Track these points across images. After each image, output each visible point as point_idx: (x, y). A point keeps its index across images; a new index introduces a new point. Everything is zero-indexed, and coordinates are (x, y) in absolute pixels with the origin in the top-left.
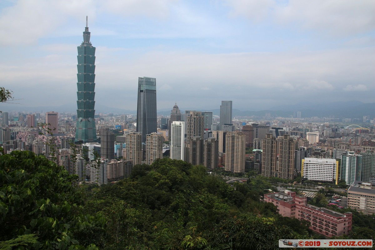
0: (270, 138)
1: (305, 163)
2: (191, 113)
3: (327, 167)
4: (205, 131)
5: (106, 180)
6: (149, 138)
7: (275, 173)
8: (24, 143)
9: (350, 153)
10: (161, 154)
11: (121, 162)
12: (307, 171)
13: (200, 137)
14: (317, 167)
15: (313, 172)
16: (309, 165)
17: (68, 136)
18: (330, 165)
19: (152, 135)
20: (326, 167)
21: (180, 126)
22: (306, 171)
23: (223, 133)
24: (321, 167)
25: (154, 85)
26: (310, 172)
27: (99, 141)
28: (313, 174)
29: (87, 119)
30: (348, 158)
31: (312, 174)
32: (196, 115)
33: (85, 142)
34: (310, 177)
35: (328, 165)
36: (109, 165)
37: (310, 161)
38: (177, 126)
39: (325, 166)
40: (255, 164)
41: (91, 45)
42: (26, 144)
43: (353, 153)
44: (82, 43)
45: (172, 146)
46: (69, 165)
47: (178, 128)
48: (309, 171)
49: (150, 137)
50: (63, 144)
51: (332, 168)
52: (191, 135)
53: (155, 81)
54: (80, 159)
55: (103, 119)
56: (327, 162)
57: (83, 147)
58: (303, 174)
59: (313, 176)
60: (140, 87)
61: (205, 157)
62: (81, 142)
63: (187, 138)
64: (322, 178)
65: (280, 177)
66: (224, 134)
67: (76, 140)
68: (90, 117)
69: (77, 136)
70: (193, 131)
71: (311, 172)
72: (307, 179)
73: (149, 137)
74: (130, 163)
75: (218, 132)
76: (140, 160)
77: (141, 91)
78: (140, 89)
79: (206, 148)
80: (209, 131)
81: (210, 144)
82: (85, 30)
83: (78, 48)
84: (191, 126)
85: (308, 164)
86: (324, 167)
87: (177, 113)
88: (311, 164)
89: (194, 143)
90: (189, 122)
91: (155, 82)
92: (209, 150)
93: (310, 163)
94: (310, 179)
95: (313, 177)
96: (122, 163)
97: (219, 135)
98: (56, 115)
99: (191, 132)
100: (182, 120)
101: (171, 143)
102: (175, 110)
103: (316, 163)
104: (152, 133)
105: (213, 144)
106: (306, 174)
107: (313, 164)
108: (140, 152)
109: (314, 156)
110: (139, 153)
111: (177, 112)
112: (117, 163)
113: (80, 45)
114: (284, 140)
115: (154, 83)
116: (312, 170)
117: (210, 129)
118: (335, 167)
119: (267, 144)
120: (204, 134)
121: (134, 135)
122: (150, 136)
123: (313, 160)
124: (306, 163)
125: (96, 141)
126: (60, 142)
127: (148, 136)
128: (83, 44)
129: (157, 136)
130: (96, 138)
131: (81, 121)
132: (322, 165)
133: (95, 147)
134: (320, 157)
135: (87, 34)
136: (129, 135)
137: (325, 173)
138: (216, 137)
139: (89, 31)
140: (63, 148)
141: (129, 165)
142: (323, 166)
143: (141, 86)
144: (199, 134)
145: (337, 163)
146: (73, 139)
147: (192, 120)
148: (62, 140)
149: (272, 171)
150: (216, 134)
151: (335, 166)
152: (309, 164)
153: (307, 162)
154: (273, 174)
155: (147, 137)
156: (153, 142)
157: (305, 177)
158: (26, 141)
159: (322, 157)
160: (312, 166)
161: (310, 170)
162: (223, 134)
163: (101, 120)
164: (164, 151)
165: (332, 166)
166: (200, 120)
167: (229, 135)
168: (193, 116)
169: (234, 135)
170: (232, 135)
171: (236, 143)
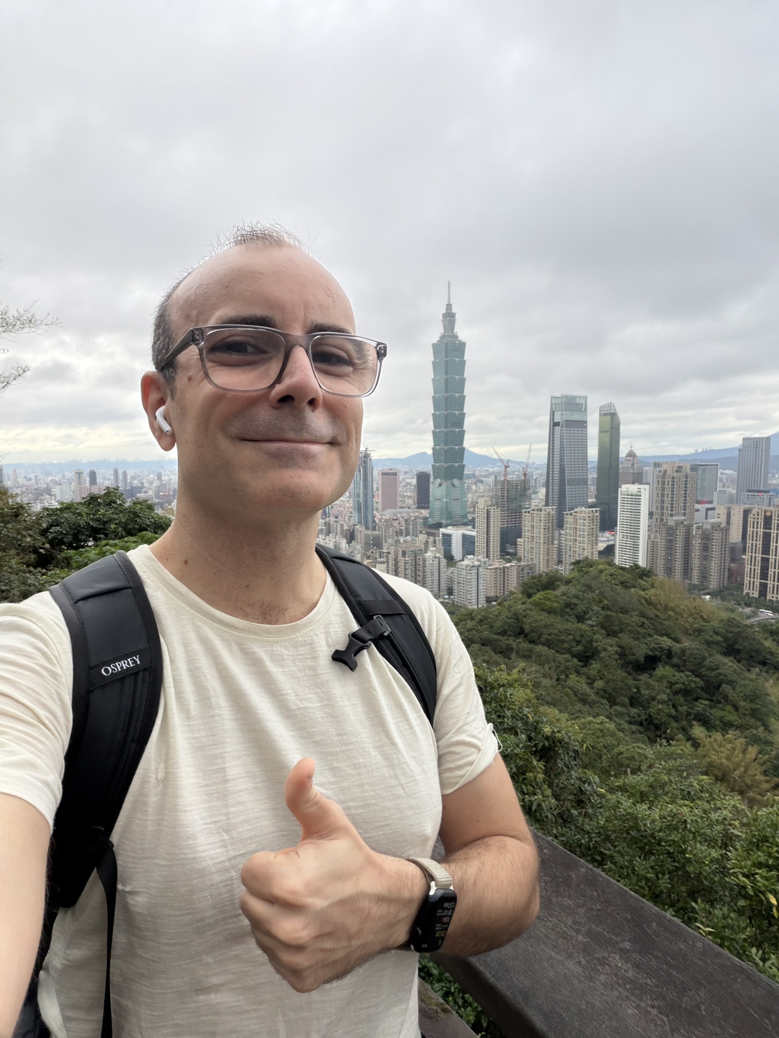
2: (664, 467)
4: (697, 506)
5: (482, 600)
6: (569, 519)
8: (342, 525)
10: (595, 553)
11: (512, 566)
13: (684, 518)
17: (417, 514)
19: (576, 512)
21: (639, 494)
23: (742, 511)
25: (583, 409)
27: (472, 523)
29: (449, 482)
32: (677, 471)
33: (447, 526)
36: (488, 571)
38: (632, 495)
41: (457, 337)
42: (345, 528)
44: (439, 335)
45: (619, 536)
46: (416, 567)
47: (635, 499)
49: (572, 517)
50: (407, 530)
52: (662, 514)
53: (586, 402)
54: (435, 557)
55: (481, 482)
57: (444, 535)
60: (553, 415)
61: (696, 562)
62: (439, 525)
63: (654, 520)
66: (746, 513)
67: (431, 521)
68: (455, 478)
69: (431, 514)
70: (669, 506)
73: (569, 516)
74: (531, 568)
75: (729, 508)
76: (550, 563)
77: (556, 424)
78: (553, 419)
79: (696, 543)
80: (710, 506)
81: (708, 535)
82: (447, 310)
83: (434, 345)
84: (663, 495)
87: (633, 468)
89: (671, 532)
90: (660, 486)
91: (586, 404)
92: (706, 548)
96: (515, 568)
97: (732, 515)
98: (395, 474)
99: (662, 508)
100: (644, 481)
101: (618, 531)
102: (630, 460)
104: (576, 510)
105: (717, 536)
108: (551, 546)
110: (548, 549)
111: (633, 465)
112: (504, 567)
113: (435, 339)
115: (584, 406)
117: (711, 502)
120: (696, 513)
121: (539, 512)
122: (571, 514)
125: (466, 524)
126: (403, 523)
127: (567, 514)
128: (443, 337)
129: (586, 516)
130: (467, 517)
131: (440, 485)
133: (464, 536)
135: (449, 317)
136: (529, 512)
138: (723, 520)
139: (454, 311)
140: (407, 535)
141: (528, 571)
143: (556, 413)
144: (683, 512)
146: (425, 519)
147: (666, 483)
148: (406, 521)
150: (725, 512)
155: (566, 516)
156: (578, 527)
158: (345, 521)
162: (742, 513)
163: (478, 484)
164: (601, 546)
166: (686, 481)
167: (758, 515)
168: (668, 472)
169: (771, 516)
170: (765, 516)
171: (775, 535)
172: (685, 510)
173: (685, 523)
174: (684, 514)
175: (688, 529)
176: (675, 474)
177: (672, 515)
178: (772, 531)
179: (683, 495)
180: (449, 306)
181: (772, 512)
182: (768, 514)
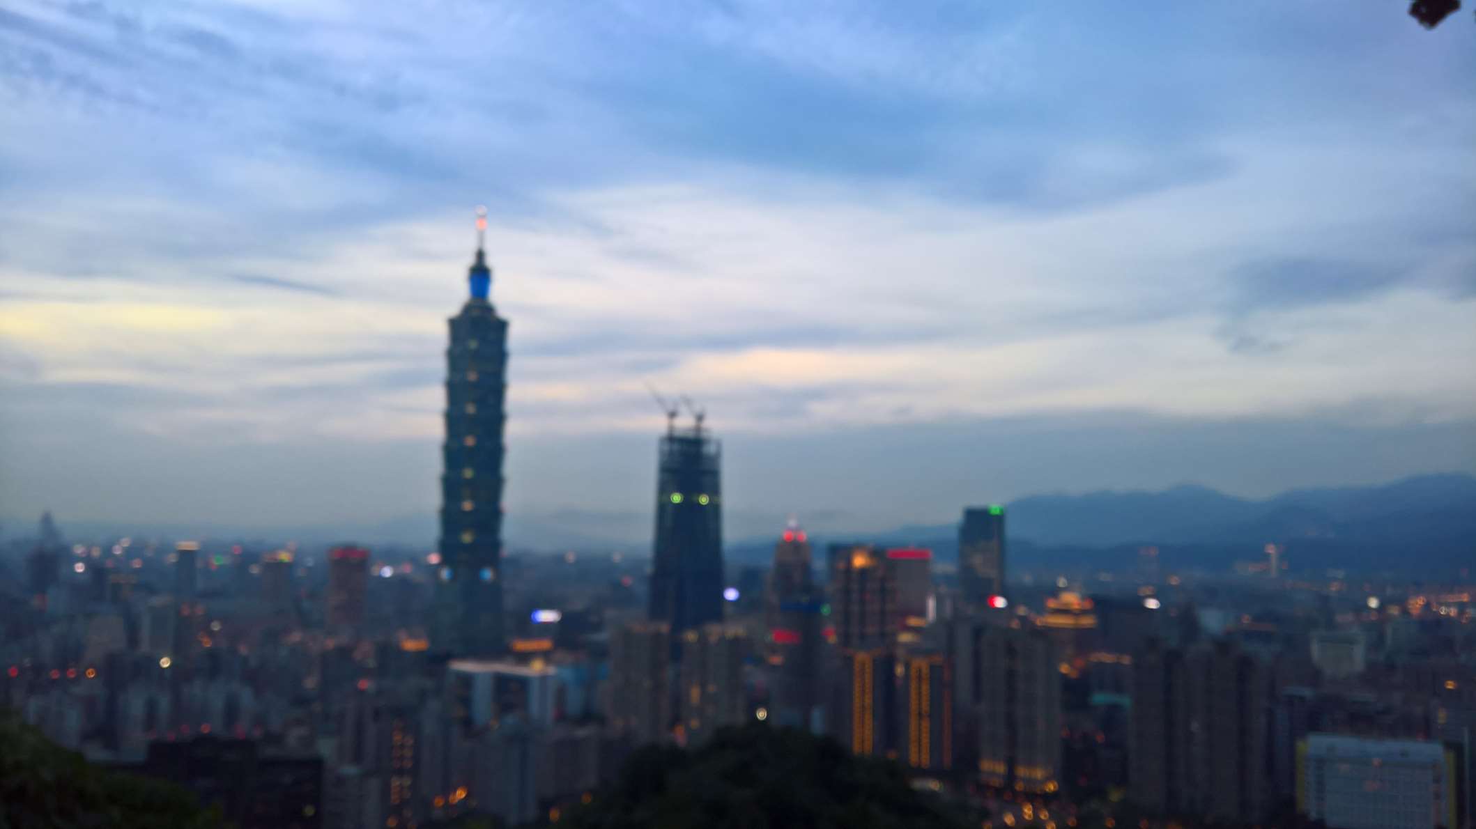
1: (1310, 759)
7: (1185, 791)
10: (737, 708)
15: (1348, 796)
16: (1331, 768)
19: (703, 632)
23: (970, 630)
26: (1335, 794)
28: (1349, 804)
31: (1341, 803)
33: (463, 656)
34: (1335, 818)
37: (1331, 749)
41: (493, 310)
44: (462, 304)
48: (1331, 790)
51: (1427, 782)
56: (1405, 754)
57: (456, 673)
58: (1306, 805)
59: (1349, 812)
62: (449, 656)
64: (1386, 822)
66: (977, 634)
68: (485, 565)
71: (1341, 795)
72: (1322, 822)
76: (660, 727)
82: (476, 262)
83: (451, 319)
85: (1322, 760)
87: (796, 555)
88: (1338, 761)
90: (842, 586)
93: (1330, 760)
94: (1335, 825)
95: (1349, 819)
97: (956, 637)
98: (364, 554)
104: (704, 628)
107: (1345, 762)
110: (656, 701)
116: (1341, 788)
118: (1442, 778)
119: (1146, 674)
124: (1318, 760)
128: (467, 309)
131: (452, 578)
133: (498, 675)
134: (1375, 732)
135: (480, 275)
137: (1401, 801)
138: (944, 644)
139: (489, 264)
144: (880, 631)
145: (1447, 759)
149: (1174, 784)
150: (946, 632)
151: (1440, 774)
153: (1320, 755)
157: (1313, 817)
161: (1334, 787)
165: (1429, 772)
179: (879, 603)
180: (480, 255)
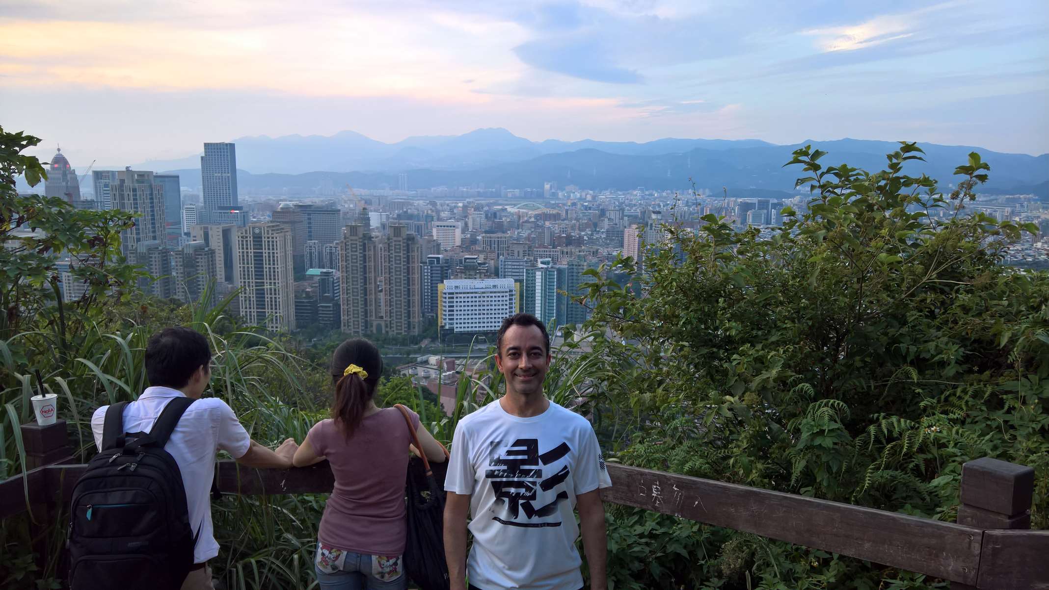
0: (356, 235)
1: (445, 294)
3: (497, 299)
7: (375, 324)
9: (542, 263)
12: (453, 311)
14: (474, 299)
15: (466, 312)
16: (457, 298)
18: (502, 294)
20: (493, 299)
22: (449, 311)
24: (482, 299)
26: (459, 313)
28: (466, 317)
30: (538, 274)
31: (463, 317)
32: (138, 181)
34: (459, 325)
35: (499, 294)
37: (456, 287)
39: (492, 297)
40: (322, 306)
43: (548, 263)
48: (457, 311)
51: (506, 301)
56: (495, 286)
58: (443, 321)
59: (466, 321)
64: (485, 325)
65: (387, 332)
71: (462, 313)
72: (452, 329)
75: (205, 228)
79: (178, 273)
81: (191, 261)
85: (452, 293)
86: (489, 299)
88: (461, 293)
92: (190, 278)
93: (457, 293)
94: (459, 330)
95: (466, 325)
97: (210, 236)
102: (59, 169)
103: (471, 291)
105: (200, 261)
106: (450, 319)
107: (464, 293)
109: (463, 275)
111: (64, 175)
114: (395, 239)
116: (462, 308)
118: (513, 297)
119: (350, 251)
123: (464, 283)
124: (450, 293)
132: (484, 295)
134: (478, 276)
137: (493, 312)
142: (488, 297)
144: (154, 234)
145: (516, 287)
149: (368, 319)
151: (512, 295)
152: (455, 296)
153: (451, 291)
154: (372, 326)
157: (447, 327)
159: (483, 275)
160: (462, 300)
161: (459, 308)
165: (507, 294)
166: (151, 194)
167: (246, 233)
168: (126, 184)
169: (261, 232)
170: (254, 233)
171: (267, 255)
172: (154, 232)
173: (160, 248)
174: (154, 238)
175: (165, 255)
176: (137, 185)
177: (138, 240)
178: (264, 251)
179: (150, 213)
181: (260, 229)
182: (257, 231)
